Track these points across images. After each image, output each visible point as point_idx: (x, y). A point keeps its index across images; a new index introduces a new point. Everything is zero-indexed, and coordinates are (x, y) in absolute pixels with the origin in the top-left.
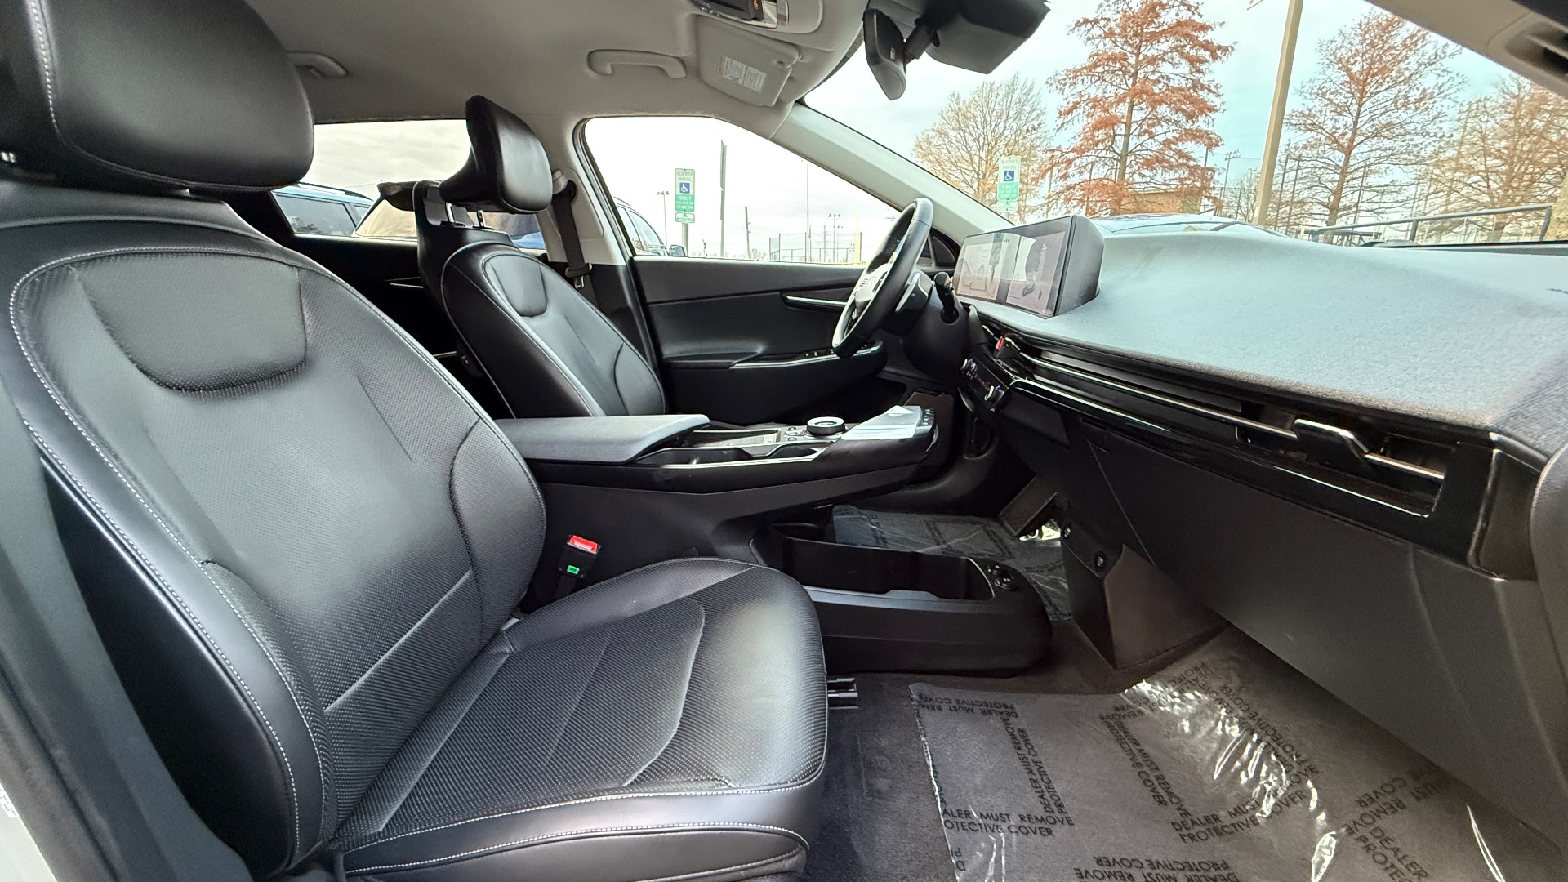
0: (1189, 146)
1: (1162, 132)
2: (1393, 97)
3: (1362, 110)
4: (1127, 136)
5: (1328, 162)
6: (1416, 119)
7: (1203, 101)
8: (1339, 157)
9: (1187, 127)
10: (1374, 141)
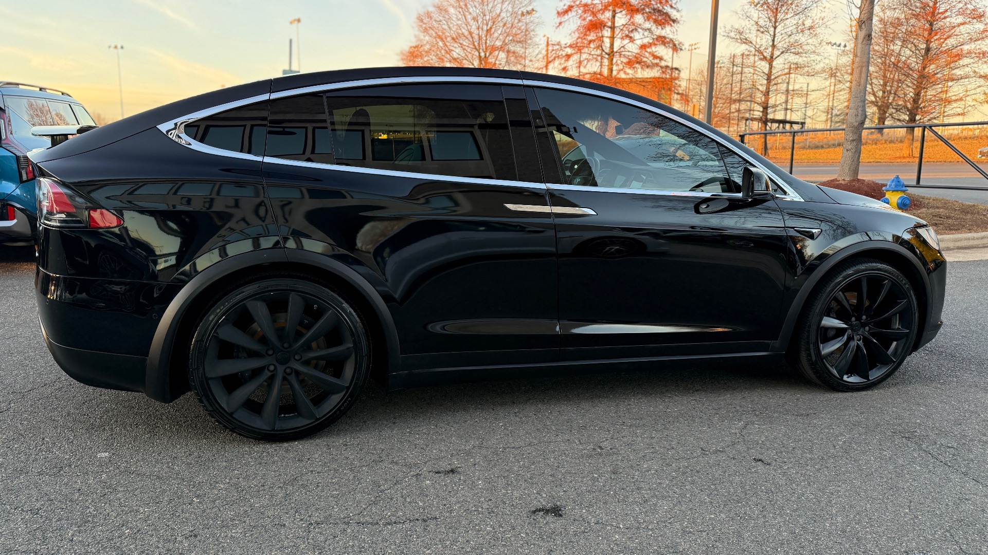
0: (661, 50)
1: (641, 38)
2: (795, 22)
3: (777, 31)
4: (612, 38)
5: (758, 69)
6: (810, 41)
7: (667, 14)
8: (764, 66)
9: (657, 34)
10: (786, 55)
